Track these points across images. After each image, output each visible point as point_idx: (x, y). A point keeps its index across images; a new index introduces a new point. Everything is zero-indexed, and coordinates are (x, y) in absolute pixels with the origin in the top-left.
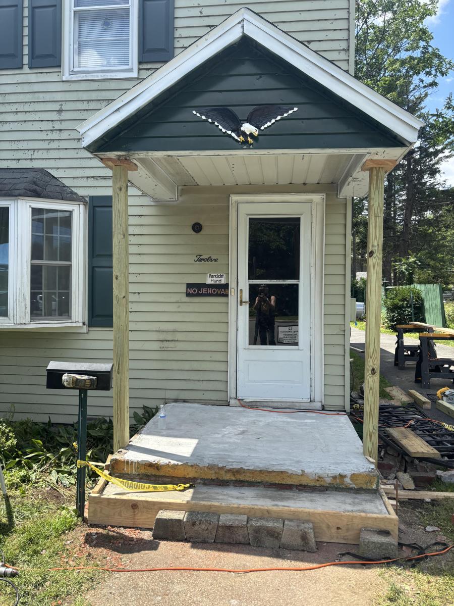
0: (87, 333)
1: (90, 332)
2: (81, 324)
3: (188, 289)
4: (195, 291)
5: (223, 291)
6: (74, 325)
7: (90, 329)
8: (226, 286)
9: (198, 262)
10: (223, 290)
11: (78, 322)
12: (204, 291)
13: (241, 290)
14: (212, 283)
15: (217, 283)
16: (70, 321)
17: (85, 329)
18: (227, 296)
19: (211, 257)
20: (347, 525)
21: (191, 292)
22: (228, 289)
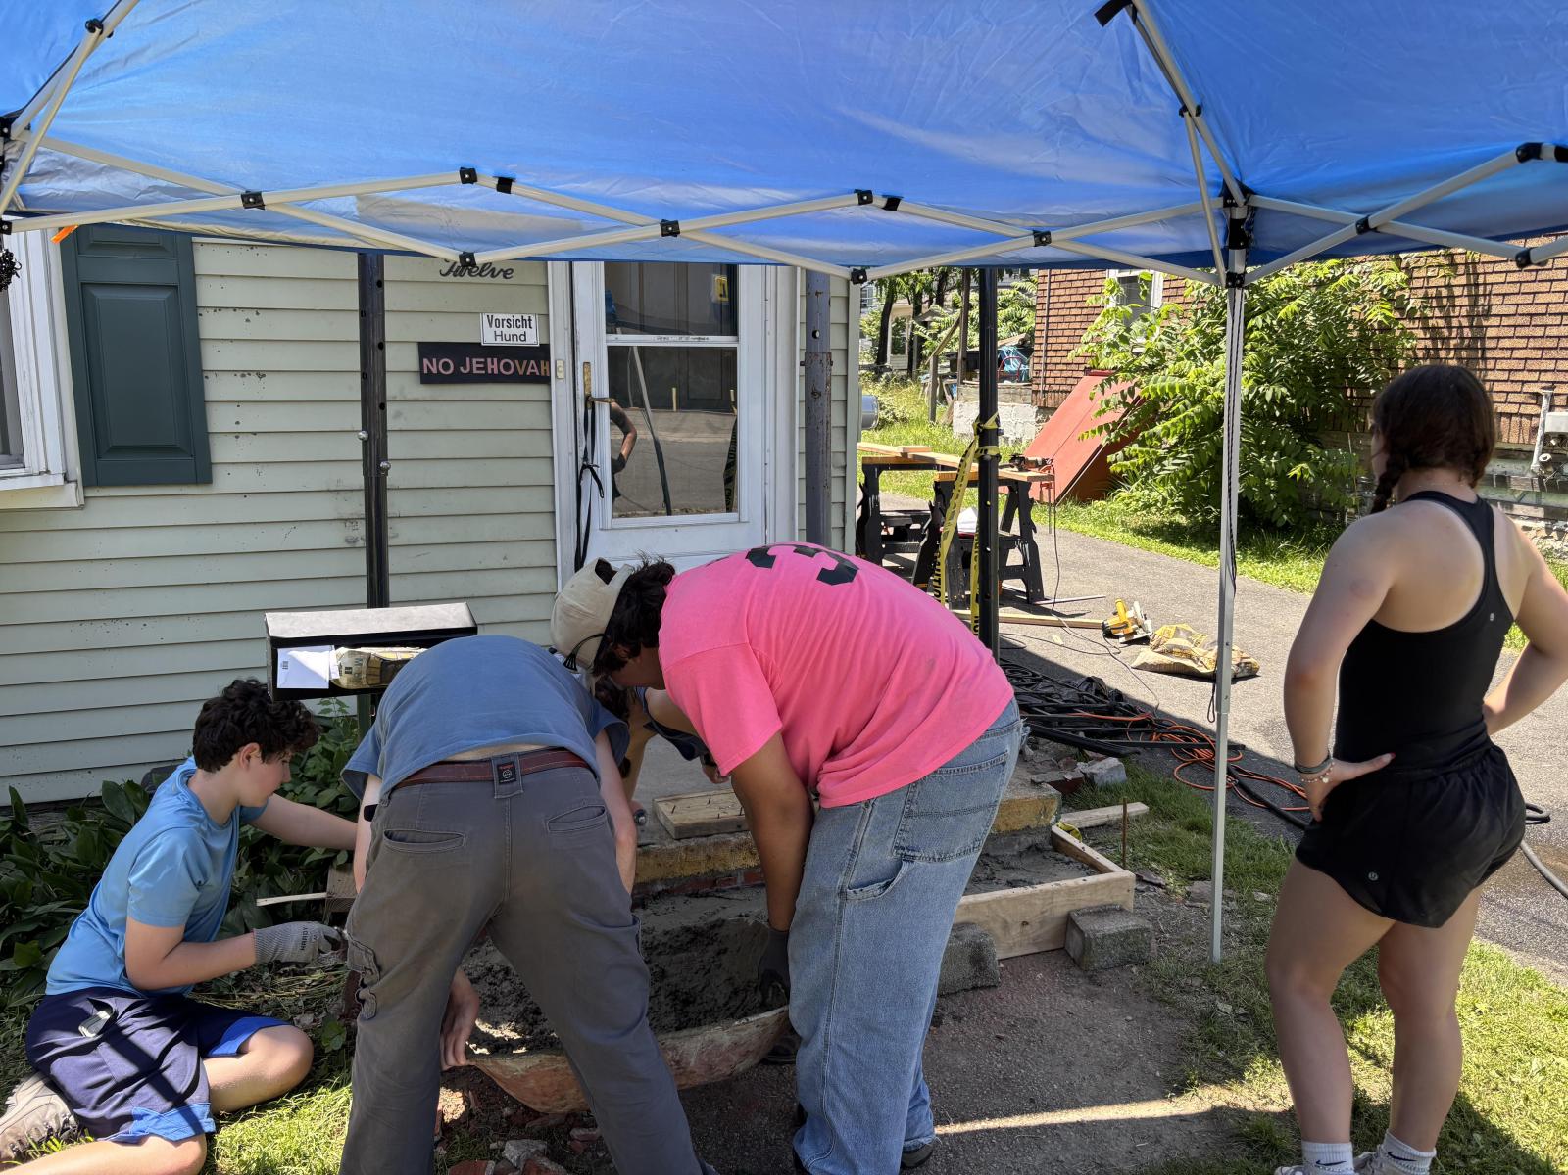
0: (81, 508)
1: (92, 502)
2: (60, 480)
3: (426, 361)
4: (446, 366)
5: (532, 368)
6: (37, 482)
7: (91, 493)
8: (542, 352)
9: (450, 278)
10: (533, 362)
11: (48, 472)
12: (474, 365)
13: (587, 364)
14: (499, 342)
15: (515, 342)
16: (22, 471)
17: (71, 496)
18: (545, 380)
19: (489, 264)
20: (1042, 912)
21: (434, 371)
22: (547, 359)
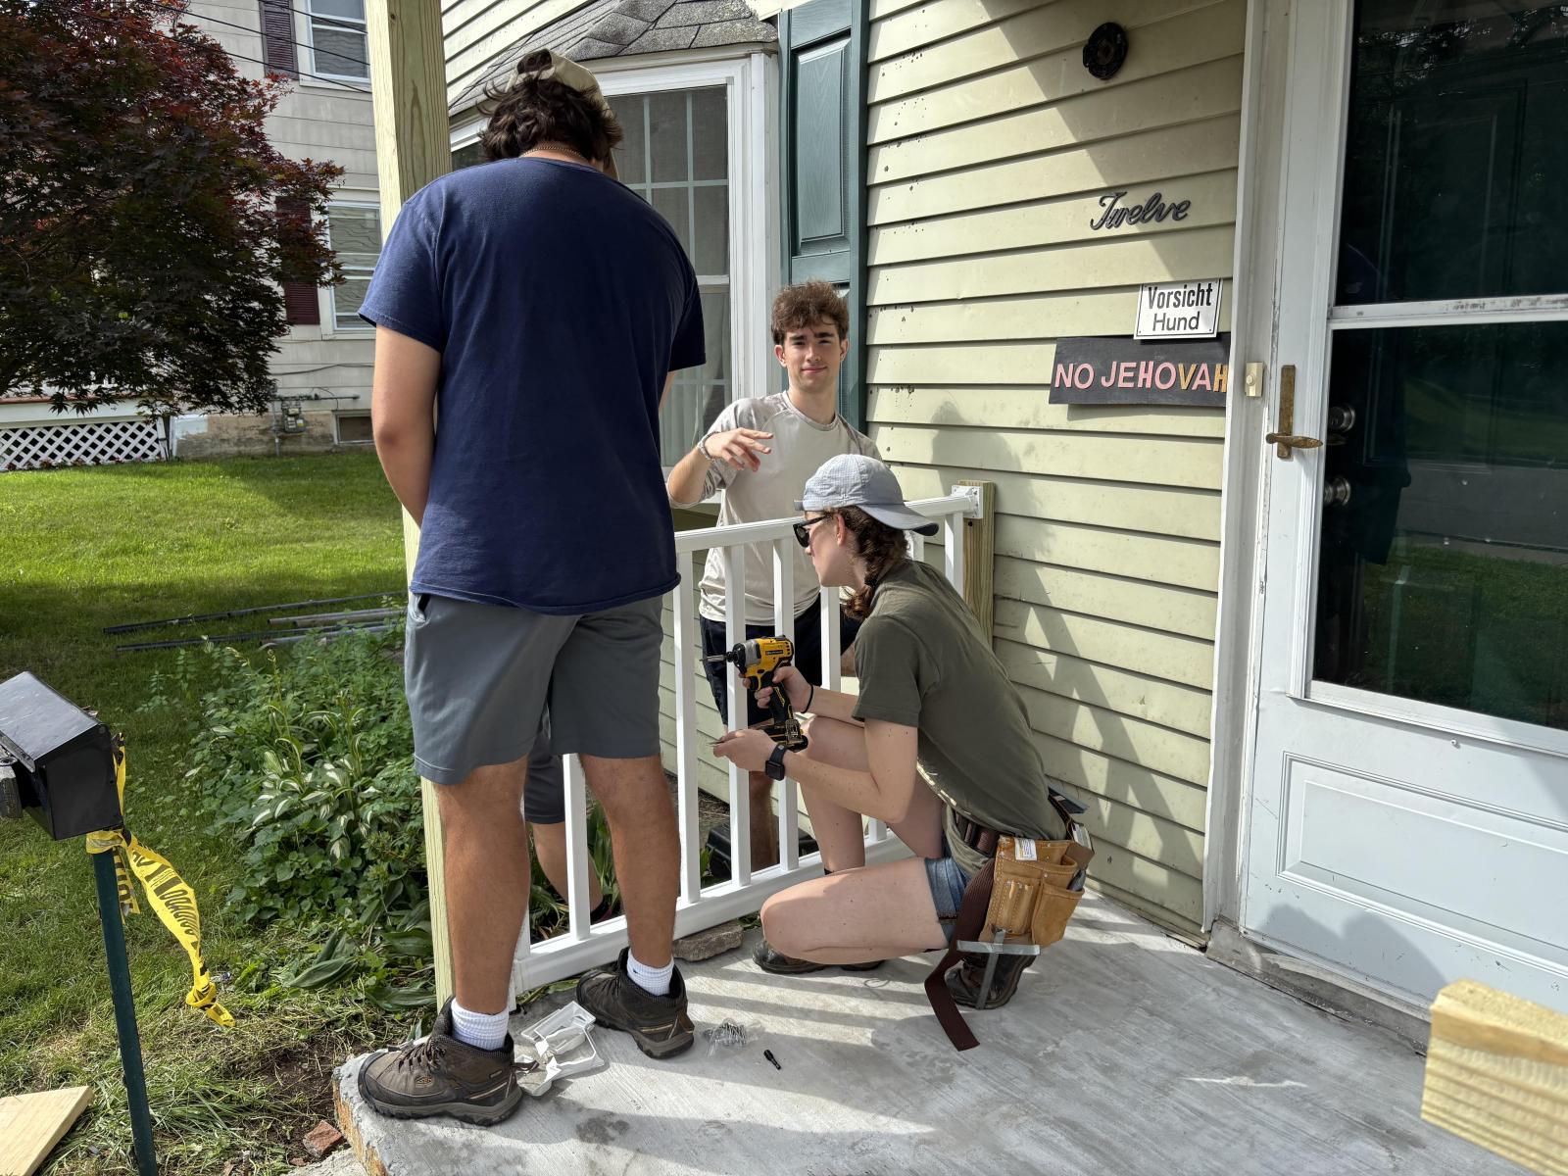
3: (1060, 368)
4: (1084, 374)
5: (1202, 378)
8: (1217, 346)
9: (1104, 231)
12: (1121, 374)
13: (1289, 373)
14: (1160, 333)
15: (1182, 332)
18: (1217, 403)
19: (1158, 197)
21: (1068, 384)
22: (1226, 363)
